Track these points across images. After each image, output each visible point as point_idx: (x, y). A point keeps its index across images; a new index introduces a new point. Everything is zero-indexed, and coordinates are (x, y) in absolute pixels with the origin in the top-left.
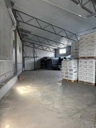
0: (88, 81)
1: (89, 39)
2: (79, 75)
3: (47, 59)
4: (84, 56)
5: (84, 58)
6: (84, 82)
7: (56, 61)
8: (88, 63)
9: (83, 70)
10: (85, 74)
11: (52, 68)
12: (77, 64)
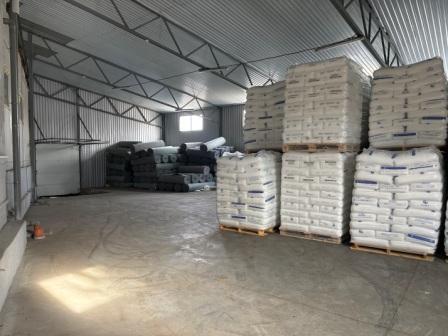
0: (317, 229)
1: (322, 82)
2: (283, 210)
3: (133, 149)
4: (305, 142)
5: (303, 148)
6: (302, 234)
7: (169, 157)
8: (317, 165)
9: (297, 192)
10: (309, 206)
11: (155, 186)
12: (274, 171)
